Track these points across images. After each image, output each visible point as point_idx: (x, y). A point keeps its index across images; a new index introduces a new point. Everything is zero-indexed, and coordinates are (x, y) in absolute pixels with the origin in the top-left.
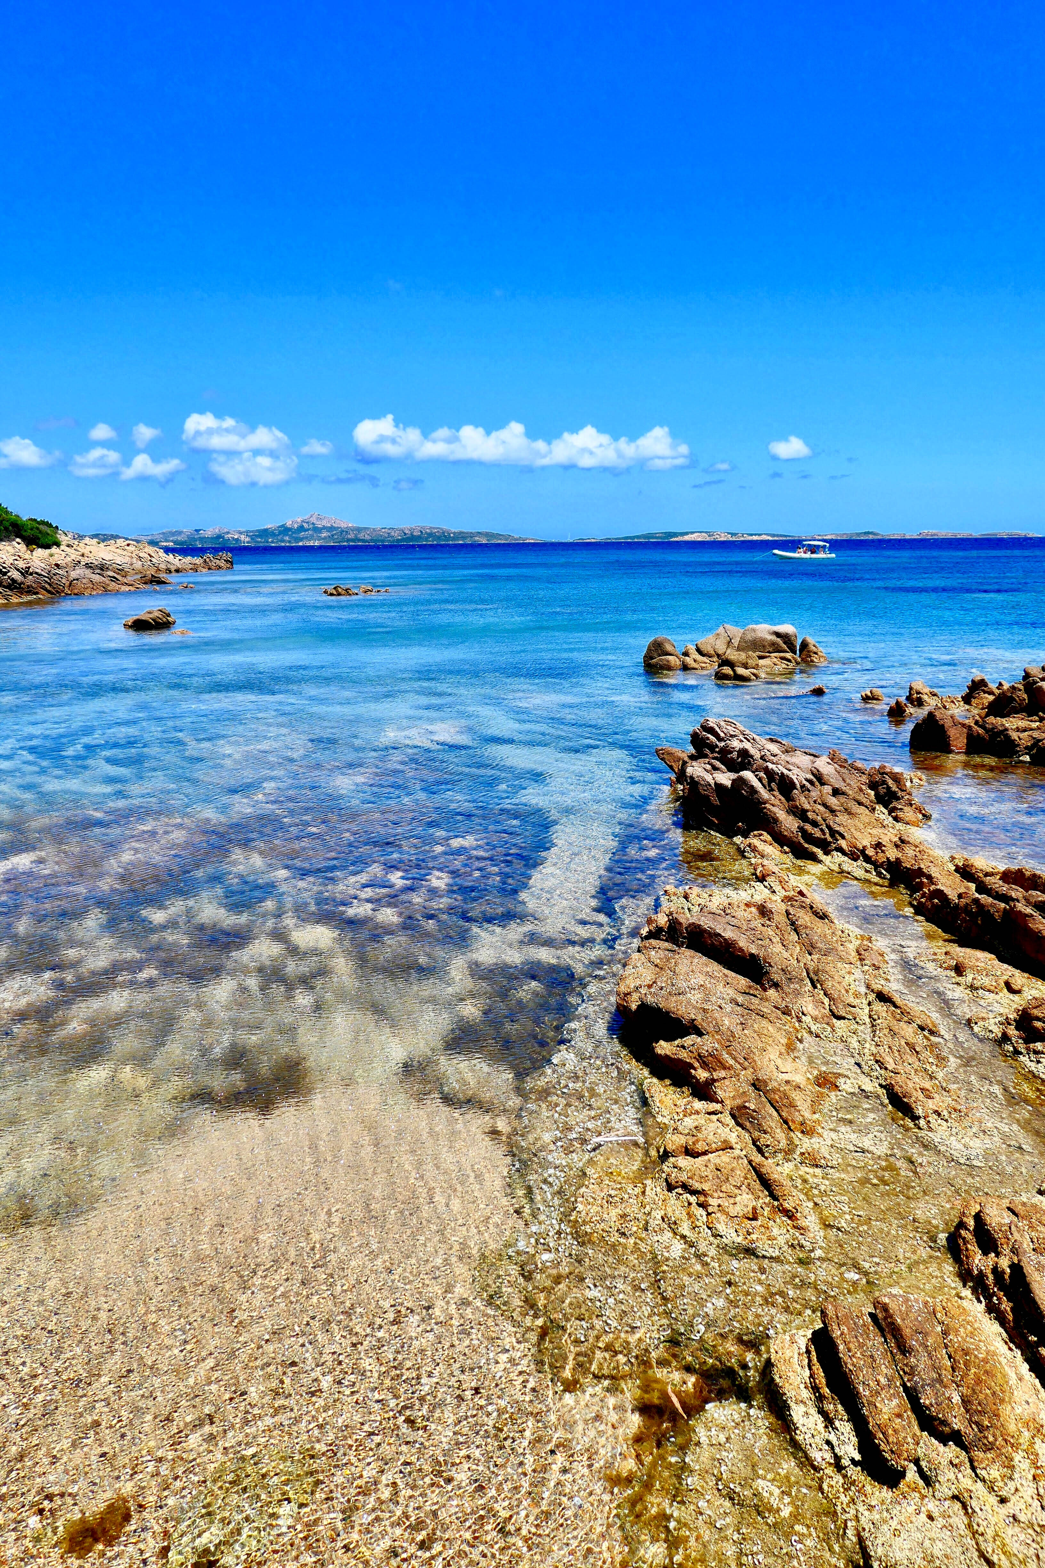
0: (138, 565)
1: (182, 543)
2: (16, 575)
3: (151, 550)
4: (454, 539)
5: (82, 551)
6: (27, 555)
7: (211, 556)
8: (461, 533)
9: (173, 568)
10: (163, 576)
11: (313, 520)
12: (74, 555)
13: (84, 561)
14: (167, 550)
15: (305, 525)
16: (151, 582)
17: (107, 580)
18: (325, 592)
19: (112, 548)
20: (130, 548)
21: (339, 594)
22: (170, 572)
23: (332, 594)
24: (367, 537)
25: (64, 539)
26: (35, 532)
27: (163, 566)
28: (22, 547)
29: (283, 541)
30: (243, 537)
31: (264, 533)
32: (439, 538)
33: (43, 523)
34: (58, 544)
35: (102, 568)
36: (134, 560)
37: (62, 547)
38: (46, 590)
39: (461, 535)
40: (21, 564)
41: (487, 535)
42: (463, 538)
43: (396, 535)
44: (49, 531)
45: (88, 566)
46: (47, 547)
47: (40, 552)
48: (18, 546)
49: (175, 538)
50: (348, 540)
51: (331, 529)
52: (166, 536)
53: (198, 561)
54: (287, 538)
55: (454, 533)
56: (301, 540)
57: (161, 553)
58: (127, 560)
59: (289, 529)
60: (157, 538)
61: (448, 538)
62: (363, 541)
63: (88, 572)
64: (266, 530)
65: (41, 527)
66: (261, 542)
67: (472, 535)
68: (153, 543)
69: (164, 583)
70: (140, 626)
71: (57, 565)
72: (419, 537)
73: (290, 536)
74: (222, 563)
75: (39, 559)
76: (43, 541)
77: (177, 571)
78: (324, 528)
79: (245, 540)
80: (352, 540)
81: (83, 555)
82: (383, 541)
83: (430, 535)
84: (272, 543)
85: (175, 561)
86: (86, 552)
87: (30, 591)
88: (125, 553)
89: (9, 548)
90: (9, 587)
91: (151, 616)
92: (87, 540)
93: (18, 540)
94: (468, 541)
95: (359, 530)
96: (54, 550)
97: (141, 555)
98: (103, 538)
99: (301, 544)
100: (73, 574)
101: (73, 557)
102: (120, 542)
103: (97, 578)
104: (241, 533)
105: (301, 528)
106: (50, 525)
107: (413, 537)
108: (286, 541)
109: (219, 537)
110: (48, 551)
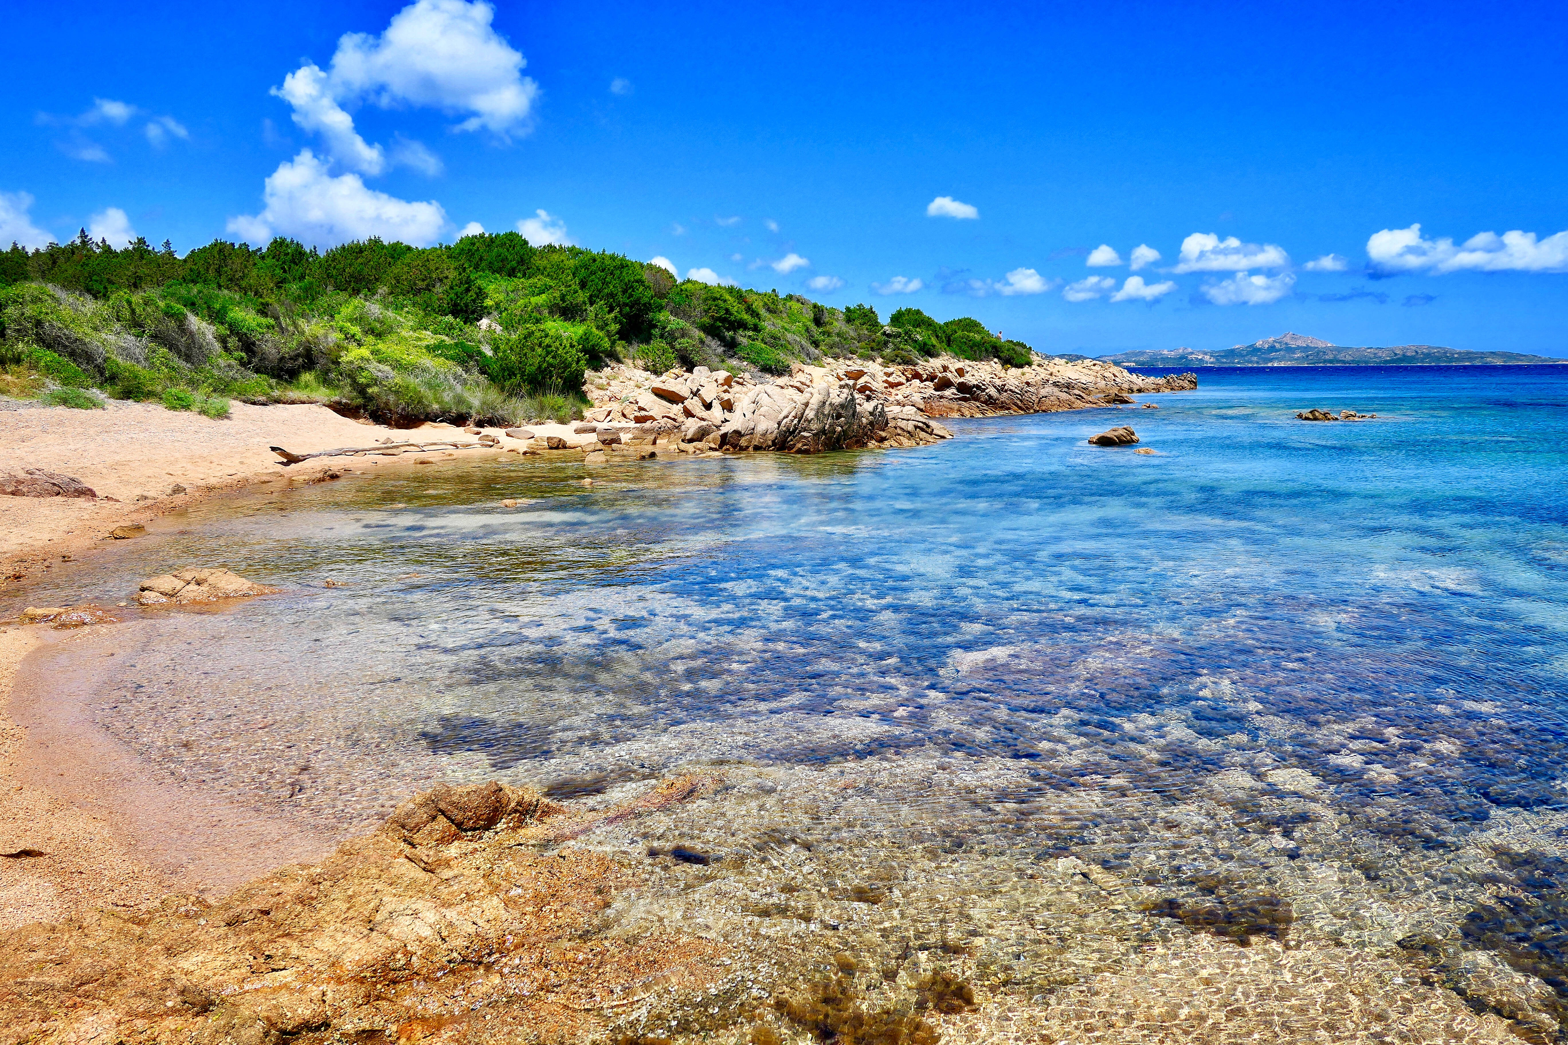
0: (1102, 384)
1: (1143, 363)
2: (992, 391)
3: (1115, 370)
4: (1457, 359)
5: (1051, 370)
6: (1002, 374)
7: (1174, 376)
8: (1468, 353)
9: (1135, 388)
10: (1125, 395)
11: (1287, 340)
12: (1043, 374)
13: (1053, 379)
14: (1131, 370)
15: (1277, 345)
16: (1115, 400)
17: (1072, 398)
18: (1300, 416)
19: (1079, 368)
20: (1097, 368)
21: (1316, 419)
22: (1133, 391)
23: (1307, 419)
24: (1348, 358)
25: (1035, 359)
26: (1012, 353)
27: (1126, 386)
28: (999, 367)
29: (1251, 362)
30: (1207, 358)
31: (1231, 353)
32: (1438, 359)
33: (1019, 344)
34: (1030, 364)
35: (1068, 387)
36: (1099, 380)
37: (1033, 367)
38: (1017, 405)
39: (1469, 355)
40: (998, 382)
41: (1504, 355)
42: (1470, 359)
43: (1385, 356)
44: (1024, 351)
45: (1055, 384)
46: (1020, 366)
47: (1013, 371)
48: (995, 365)
49: (1137, 359)
50: (1325, 361)
51: (1307, 348)
52: (1128, 356)
53: (1161, 381)
54: (1255, 359)
55: (1459, 353)
56: (1271, 360)
57: (1126, 373)
58: (1092, 379)
59: (1259, 350)
60: (1120, 358)
61: (1452, 359)
62: (1343, 362)
63: (1056, 389)
64: (1232, 351)
65: (1017, 348)
66: (1226, 363)
67: (1482, 355)
68: (1117, 363)
69: (1126, 402)
70: (1104, 442)
71: (1028, 384)
72: (1413, 358)
73: (1259, 356)
74: (1186, 384)
75: (1013, 377)
76: (1016, 361)
77: (1140, 391)
78: (1298, 348)
79: (1209, 361)
80: (1330, 361)
81: (1051, 374)
82: (1366, 362)
83: (1428, 355)
84: (1237, 363)
85: (1138, 380)
86: (1055, 371)
87: (1003, 406)
88: (1090, 372)
89: (988, 368)
90: (985, 402)
91: (1116, 433)
92: (1057, 360)
93: (996, 360)
94: (1477, 363)
95: (1339, 350)
96: (1026, 369)
97: (1106, 374)
98: (1072, 358)
99: (1270, 365)
100: (1043, 392)
101: (1043, 376)
102: (1087, 362)
103: (1064, 396)
104: (1206, 354)
105: (1272, 349)
106: (1024, 346)
107: (1405, 358)
108: (1254, 362)
109: (1182, 357)
110: (1020, 370)
